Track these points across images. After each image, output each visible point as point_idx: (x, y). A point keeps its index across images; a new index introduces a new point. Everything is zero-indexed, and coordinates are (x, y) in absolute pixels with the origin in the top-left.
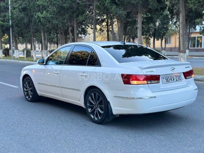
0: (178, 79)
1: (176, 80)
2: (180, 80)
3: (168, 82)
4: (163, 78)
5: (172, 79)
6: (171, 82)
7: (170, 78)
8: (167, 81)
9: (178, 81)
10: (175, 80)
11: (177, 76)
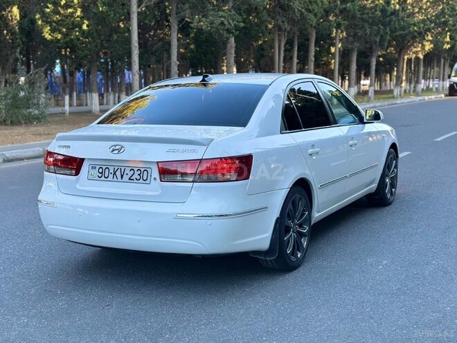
0: (136, 176)
1: (130, 179)
2: (141, 181)
3: (103, 178)
4: (92, 168)
5: (118, 173)
6: (112, 180)
7: (112, 171)
8: (100, 175)
9: (135, 181)
10: (126, 178)
11: (136, 169)
